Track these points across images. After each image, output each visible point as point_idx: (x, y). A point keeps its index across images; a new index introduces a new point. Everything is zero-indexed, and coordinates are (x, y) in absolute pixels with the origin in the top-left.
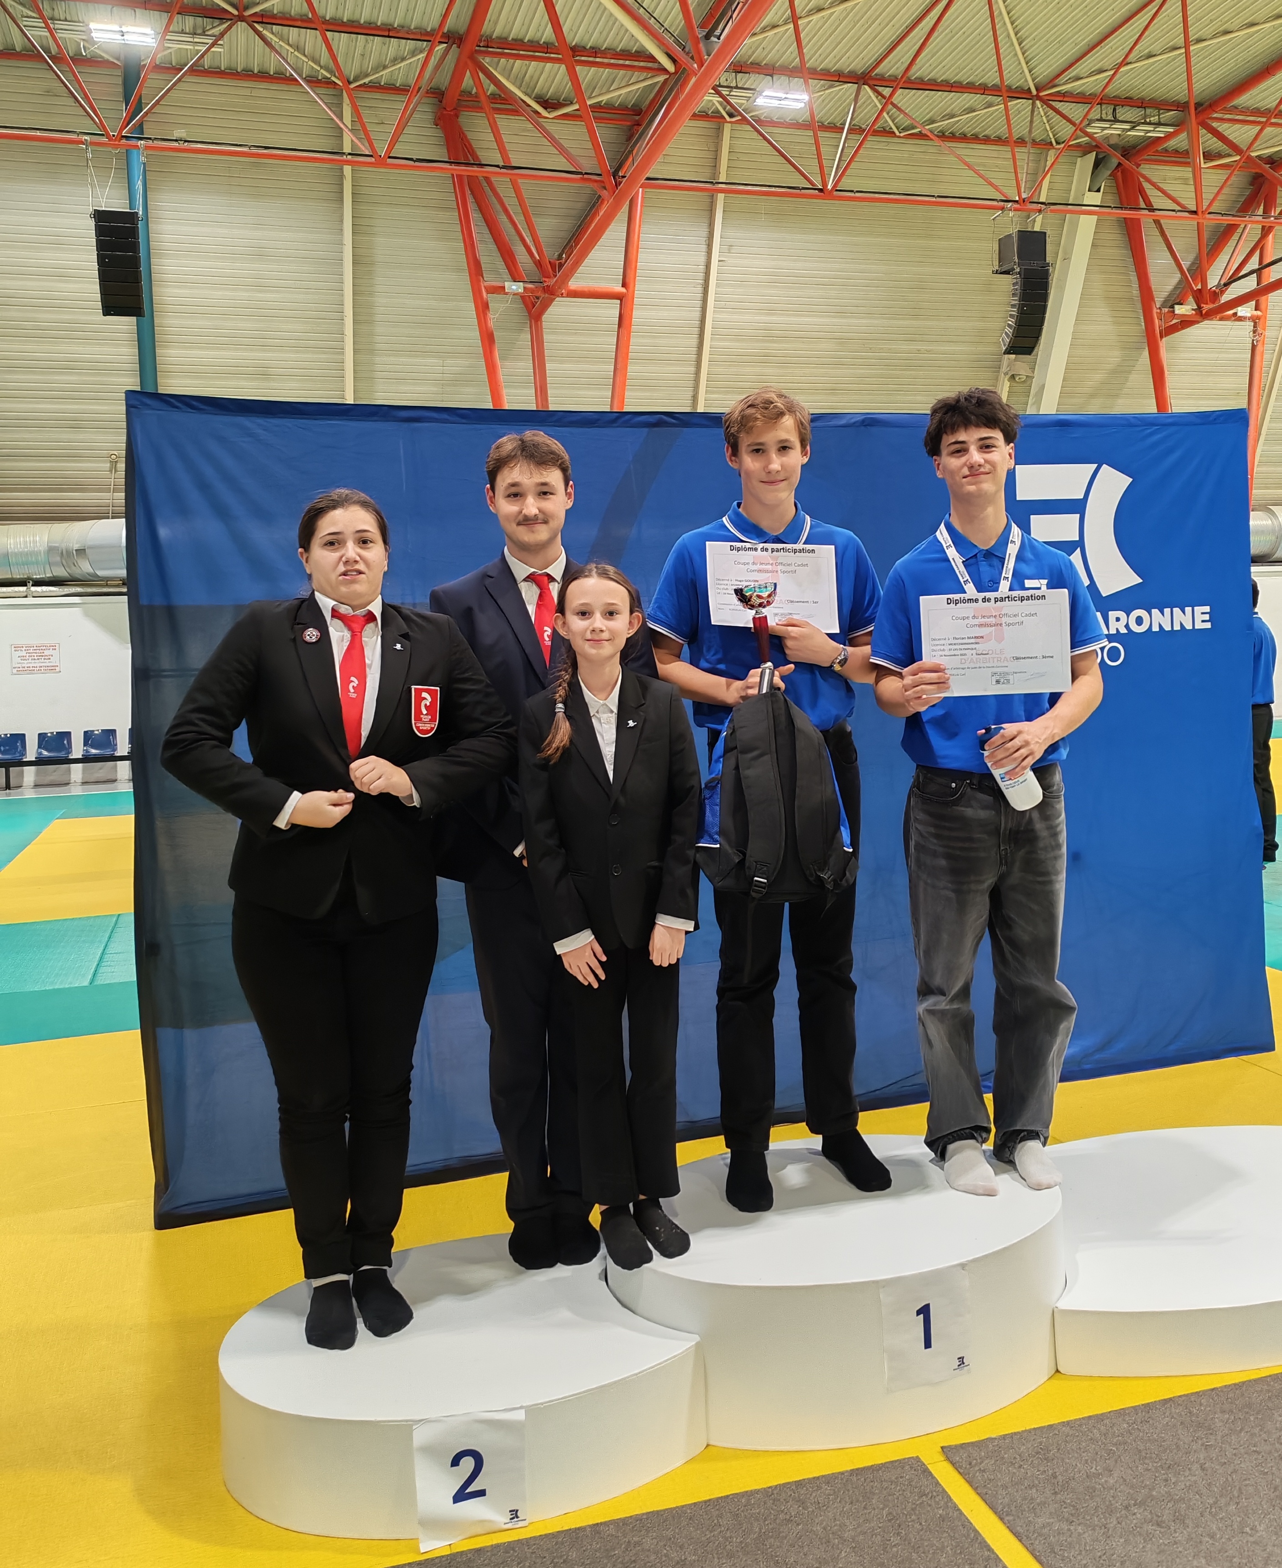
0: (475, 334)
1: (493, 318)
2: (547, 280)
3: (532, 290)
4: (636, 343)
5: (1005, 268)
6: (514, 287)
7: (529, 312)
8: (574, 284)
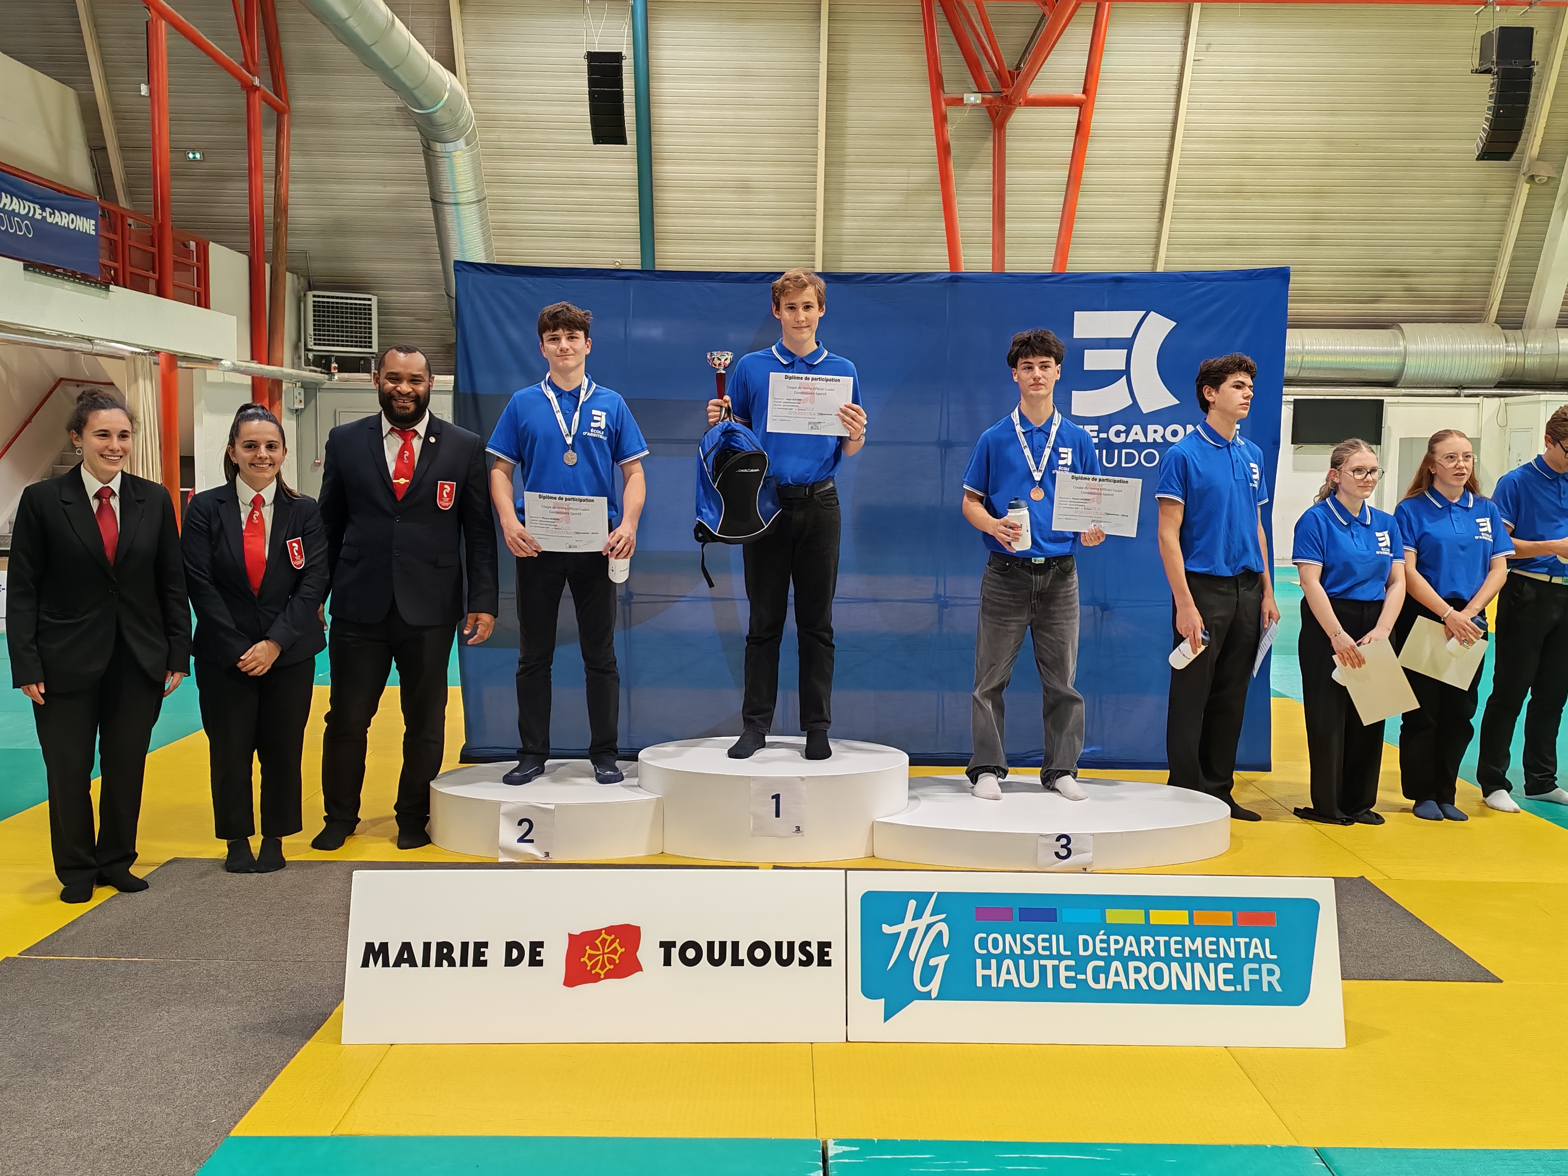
0: (932, 144)
1: (951, 129)
2: (1005, 90)
3: (991, 101)
4: (1095, 149)
5: (1484, 68)
6: (972, 99)
7: (993, 119)
8: (1035, 90)
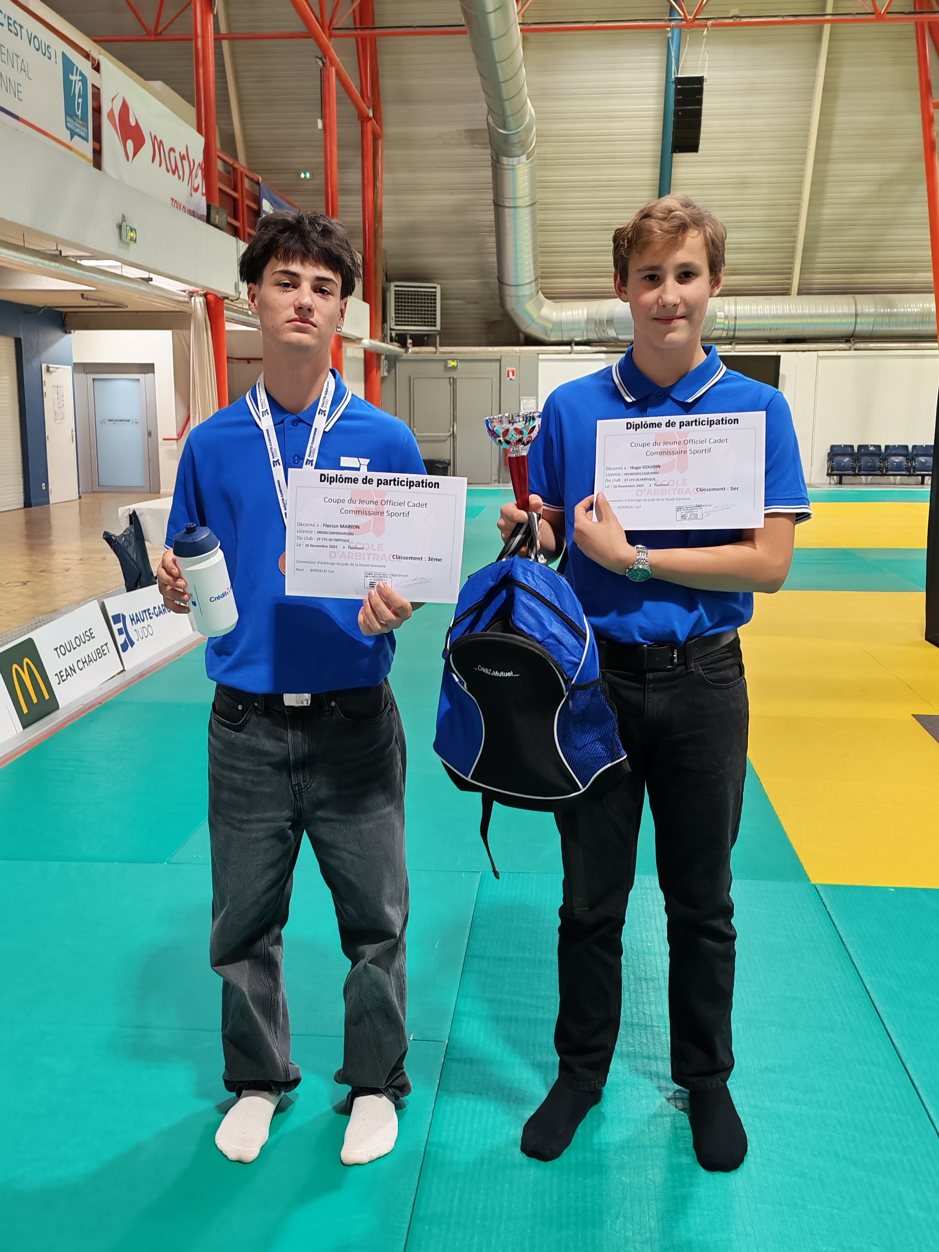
0: (919, 141)
1: (936, 128)
